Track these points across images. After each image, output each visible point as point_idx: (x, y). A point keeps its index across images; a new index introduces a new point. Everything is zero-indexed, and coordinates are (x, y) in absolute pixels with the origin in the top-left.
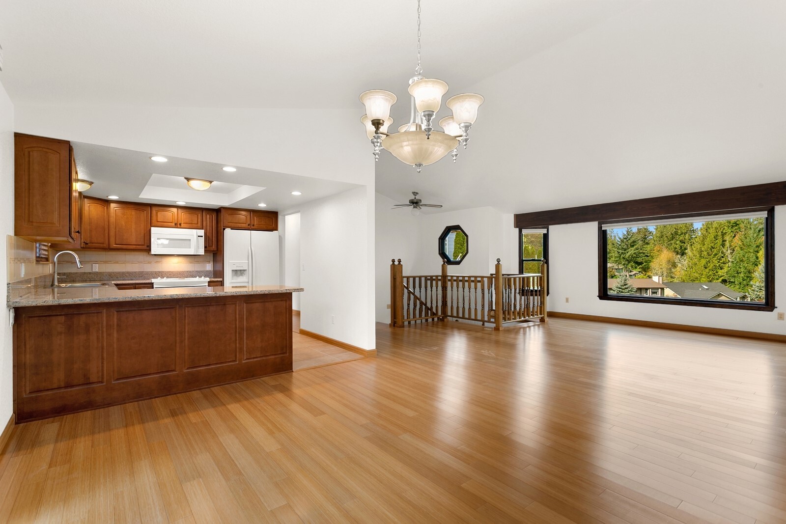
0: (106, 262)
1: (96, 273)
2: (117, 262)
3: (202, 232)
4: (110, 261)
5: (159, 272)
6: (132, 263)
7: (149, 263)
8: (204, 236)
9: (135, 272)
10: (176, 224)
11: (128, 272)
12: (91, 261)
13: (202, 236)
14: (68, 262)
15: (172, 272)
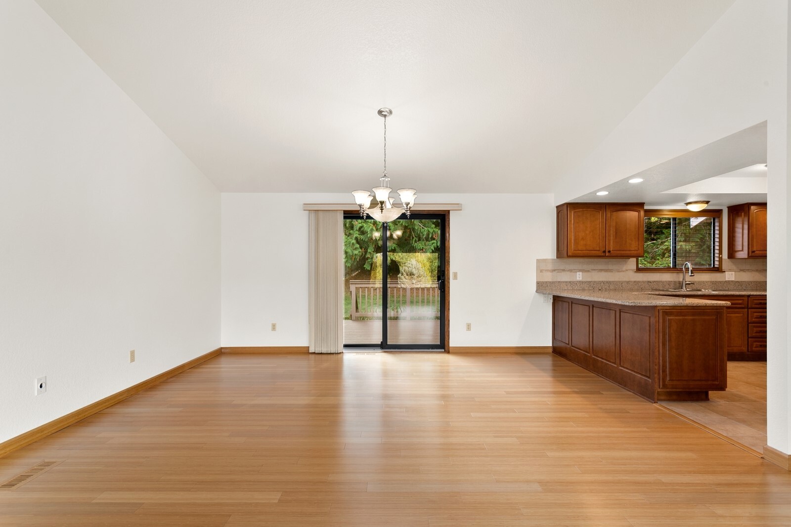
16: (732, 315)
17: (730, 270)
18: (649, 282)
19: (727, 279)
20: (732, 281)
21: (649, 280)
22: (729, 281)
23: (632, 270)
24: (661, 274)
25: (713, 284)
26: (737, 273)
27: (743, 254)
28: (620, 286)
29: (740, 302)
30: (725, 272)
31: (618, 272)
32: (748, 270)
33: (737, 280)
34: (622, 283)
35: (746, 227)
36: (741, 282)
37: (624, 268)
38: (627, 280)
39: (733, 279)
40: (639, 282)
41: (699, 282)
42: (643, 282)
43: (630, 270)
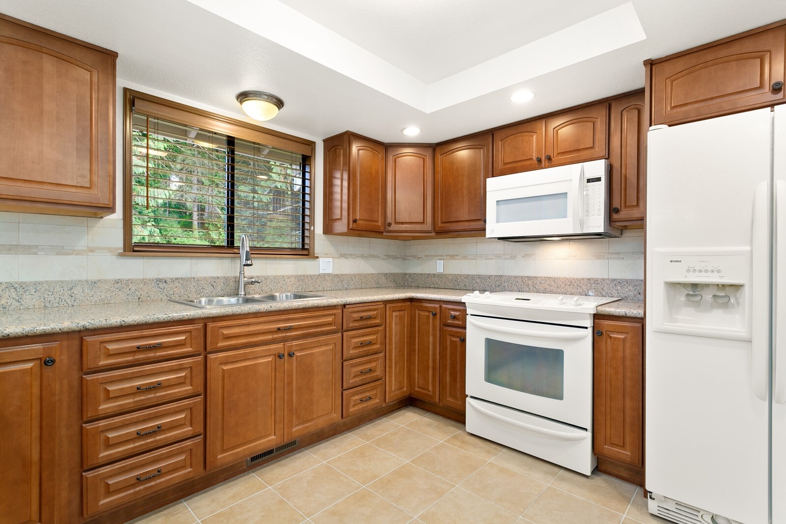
0: (453, 257)
1: (440, 276)
2: (465, 258)
3: (598, 168)
4: (458, 255)
5: (529, 278)
6: (486, 259)
7: (513, 257)
8: (603, 179)
9: (490, 277)
10: (539, 160)
11: (479, 276)
12: (436, 256)
13: (599, 179)
14: (414, 257)
15: (554, 279)
16: (314, 351)
17: (327, 255)
18: (159, 280)
19: (322, 272)
20: (329, 275)
21: (161, 277)
22: (324, 275)
23: (110, 250)
24: (194, 261)
25: (299, 280)
26: (336, 259)
27: (341, 226)
28: (66, 297)
29: (330, 319)
30: (317, 257)
31: (58, 254)
32: (351, 255)
33: (336, 272)
34: (72, 286)
35: (346, 176)
36: (342, 275)
37: (83, 243)
38: (92, 277)
39: (330, 272)
40: (129, 282)
41: (275, 277)
42: (144, 282)
43: (103, 249)
